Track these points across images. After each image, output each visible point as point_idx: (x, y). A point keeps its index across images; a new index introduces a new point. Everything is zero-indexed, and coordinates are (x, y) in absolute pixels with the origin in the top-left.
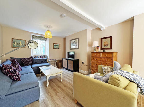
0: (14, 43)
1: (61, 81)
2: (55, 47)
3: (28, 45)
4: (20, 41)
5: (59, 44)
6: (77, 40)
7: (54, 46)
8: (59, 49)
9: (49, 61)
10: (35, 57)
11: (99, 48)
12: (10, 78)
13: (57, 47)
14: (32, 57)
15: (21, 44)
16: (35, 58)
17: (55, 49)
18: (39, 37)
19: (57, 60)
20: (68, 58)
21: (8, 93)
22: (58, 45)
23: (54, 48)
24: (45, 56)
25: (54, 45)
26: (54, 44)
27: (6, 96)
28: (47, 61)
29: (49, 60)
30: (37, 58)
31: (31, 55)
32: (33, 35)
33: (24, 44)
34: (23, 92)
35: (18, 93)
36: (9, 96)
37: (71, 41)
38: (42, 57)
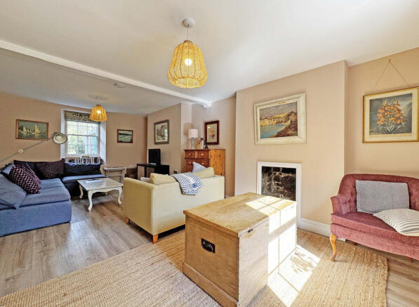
0: (21, 128)
1: (120, 202)
2: (122, 138)
3: (52, 138)
4: (36, 126)
5: (132, 131)
6: (166, 124)
7: (120, 136)
8: (131, 142)
9: (105, 171)
10: (70, 161)
11: (203, 142)
12: (23, 188)
13: (128, 138)
14: (63, 160)
15: (37, 131)
16: (72, 164)
17: (121, 142)
18: (81, 115)
19: (126, 168)
20: (149, 162)
21: (24, 203)
22: (130, 133)
23: (120, 139)
24: (96, 159)
25: (119, 134)
26: (120, 132)
27: (20, 207)
28: (101, 169)
29: (106, 169)
30: (75, 164)
31: (62, 157)
32: (66, 111)
33: (45, 130)
34: (45, 205)
35: (38, 206)
36: (24, 208)
37: (157, 126)
38: (89, 160)
